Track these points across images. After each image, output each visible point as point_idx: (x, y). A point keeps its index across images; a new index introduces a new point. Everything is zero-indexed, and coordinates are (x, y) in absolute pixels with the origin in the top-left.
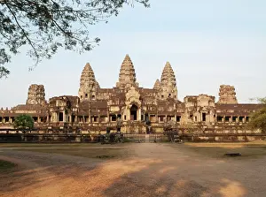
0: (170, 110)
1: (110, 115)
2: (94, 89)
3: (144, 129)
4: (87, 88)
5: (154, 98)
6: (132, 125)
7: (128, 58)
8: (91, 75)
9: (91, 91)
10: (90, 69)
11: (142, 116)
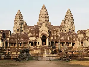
0: (68, 39)
1: (30, 42)
2: (22, 26)
3: (50, 51)
4: (18, 26)
5: (58, 31)
6: (43, 49)
7: (44, 7)
8: (21, 17)
9: (21, 28)
10: (20, 14)
11: (49, 43)
